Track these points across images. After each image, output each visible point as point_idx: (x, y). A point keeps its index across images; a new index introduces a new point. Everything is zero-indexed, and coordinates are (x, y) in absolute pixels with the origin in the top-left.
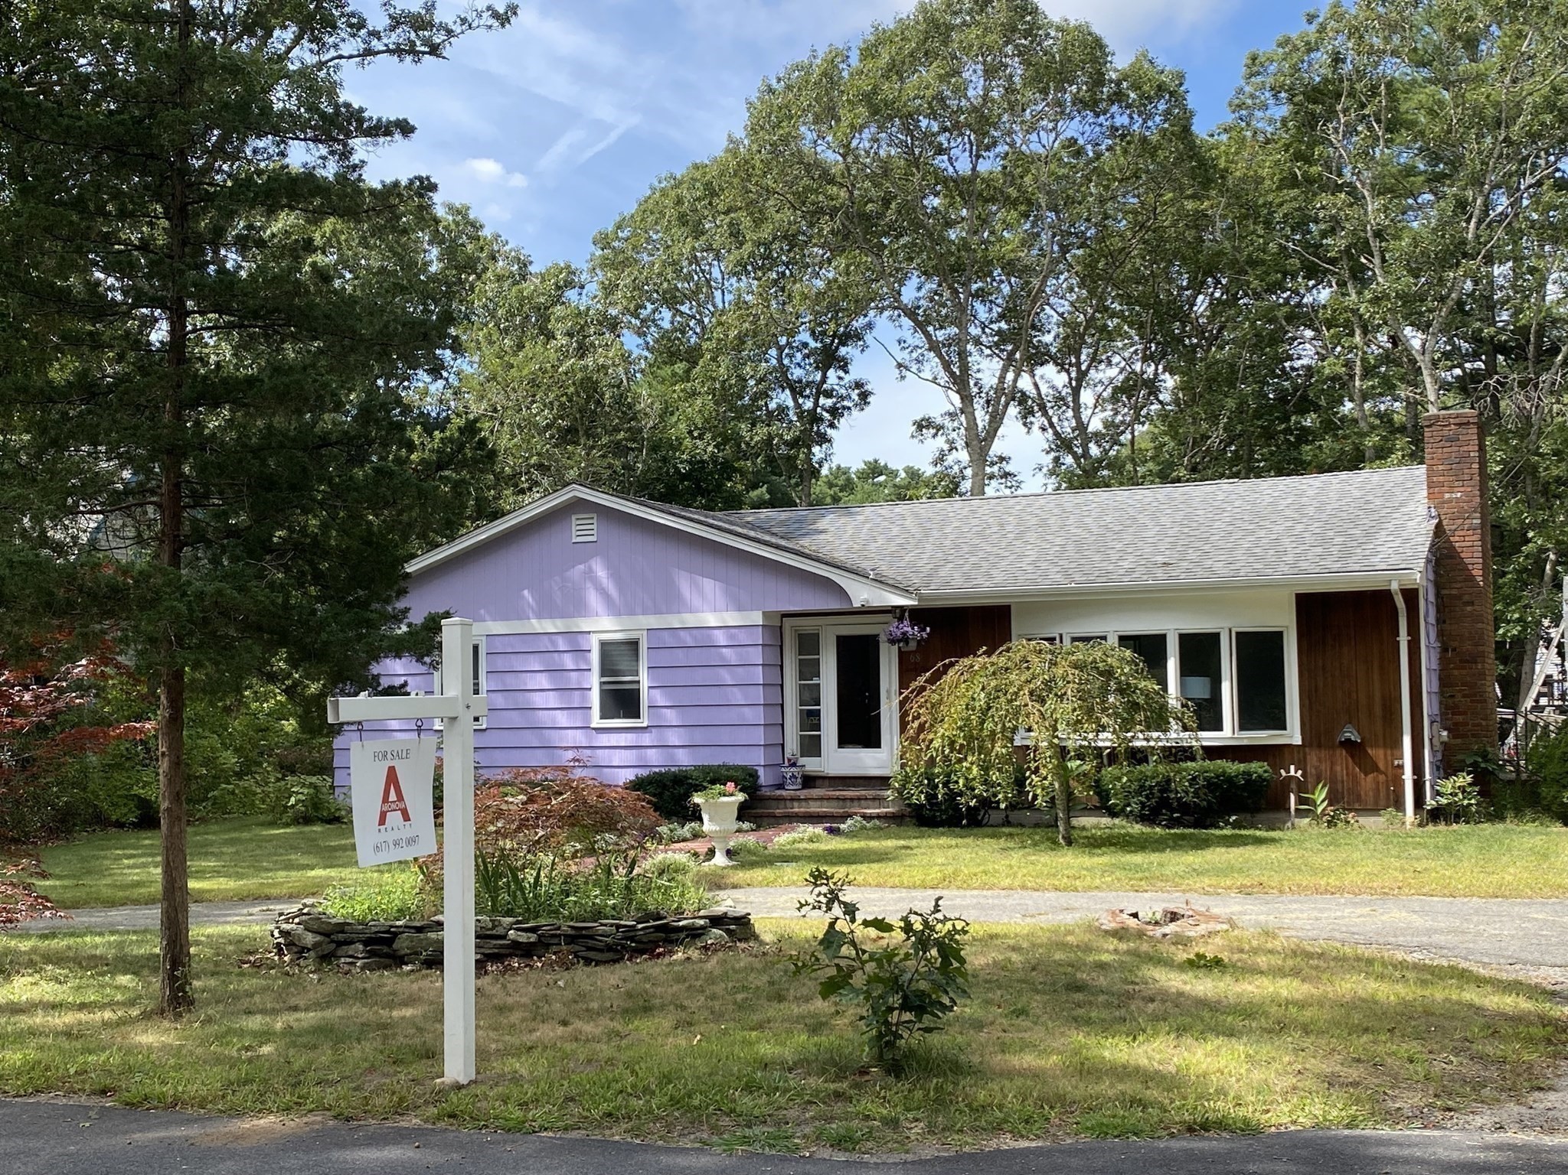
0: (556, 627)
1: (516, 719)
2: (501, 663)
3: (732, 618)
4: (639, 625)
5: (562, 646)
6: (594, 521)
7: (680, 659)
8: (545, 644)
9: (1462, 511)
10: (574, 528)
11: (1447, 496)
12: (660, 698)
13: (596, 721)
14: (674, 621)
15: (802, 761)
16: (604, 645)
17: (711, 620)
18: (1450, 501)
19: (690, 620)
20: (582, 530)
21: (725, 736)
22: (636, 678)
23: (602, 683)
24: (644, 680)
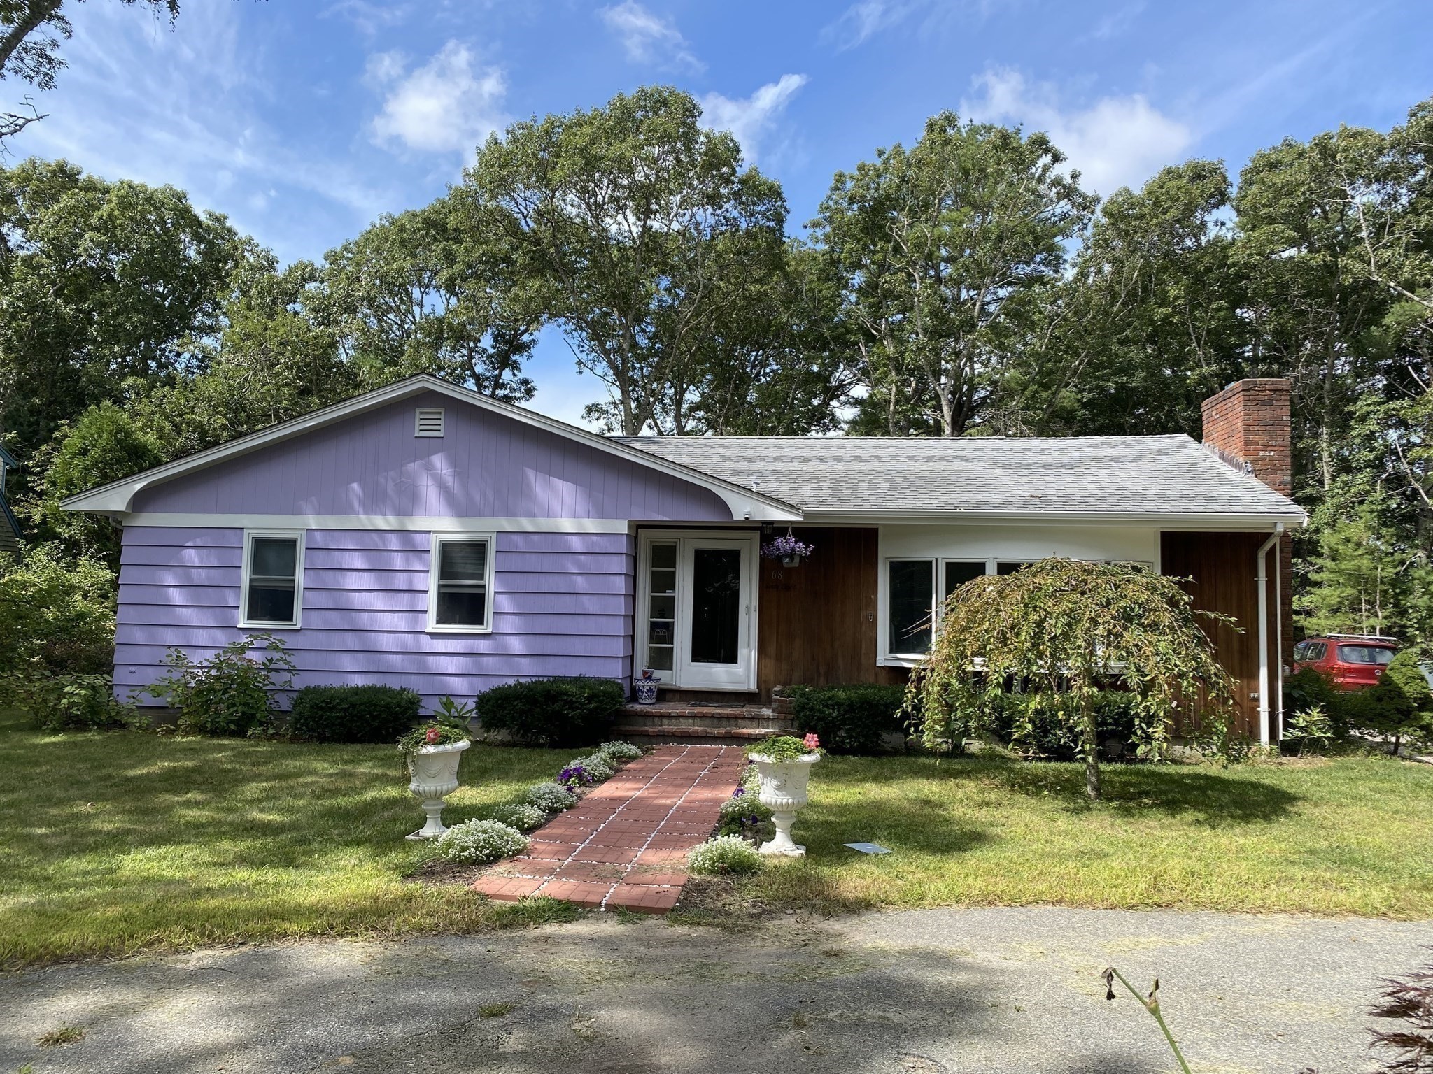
0: (388, 523)
1: (336, 620)
2: (320, 560)
3: (591, 526)
4: (486, 527)
5: (394, 543)
6: (442, 416)
7: (533, 563)
8: (376, 541)
9: (1275, 468)
10: (417, 422)
11: (1261, 453)
12: (506, 604)
13: (431, 624)
14: (527, 525)
15: (657, 674)
16: (446, 548)
17: (567, 525)
18: (1264, 458)
19: (544, 524)
20: (426, 424)
21: (579, 647)
22: (481, 583)
23: (440, 586)
24: (491, 584)
